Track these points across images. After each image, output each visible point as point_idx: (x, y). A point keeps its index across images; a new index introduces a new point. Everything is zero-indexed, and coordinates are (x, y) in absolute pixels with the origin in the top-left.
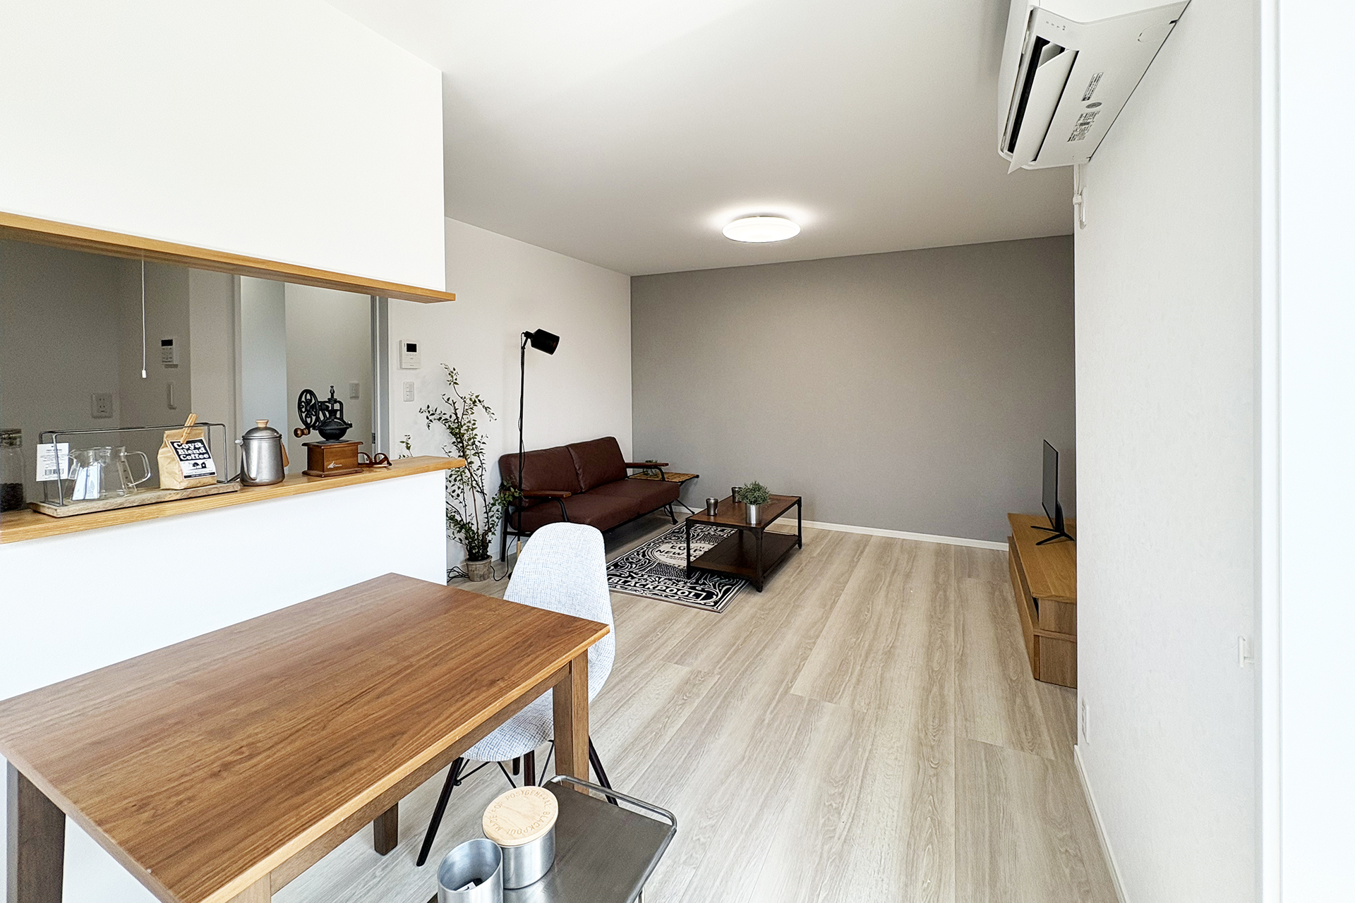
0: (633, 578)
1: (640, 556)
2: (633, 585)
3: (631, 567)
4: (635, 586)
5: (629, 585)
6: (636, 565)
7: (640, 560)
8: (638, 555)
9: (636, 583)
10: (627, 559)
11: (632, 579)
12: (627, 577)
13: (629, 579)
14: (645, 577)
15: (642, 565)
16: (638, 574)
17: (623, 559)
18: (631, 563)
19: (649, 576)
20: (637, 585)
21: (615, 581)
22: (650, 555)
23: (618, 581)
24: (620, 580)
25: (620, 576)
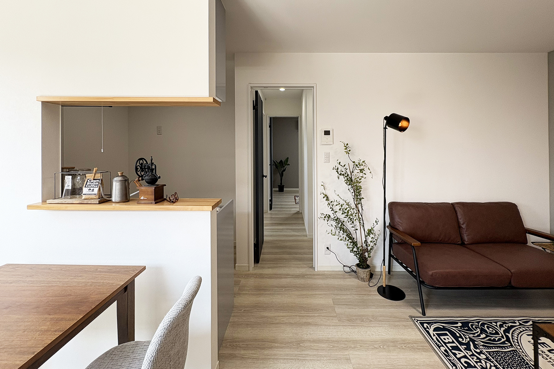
0: (468, 348)
1: (503, 329)
2: (458, 356)
3: (479, 336)
4: (459, 359)
5: (455, 354)
6: (487, 336)
7: (497, 333)
8: (501, 326)
9: (465, 357)
10: (483, 324)
11: (465, 349)
12: (461, 344)
13: (462, 348)
14: (483, 356)
15: (494, 340)
16: (476, 348)
17: (478, 322)
18: (483, 331)
19: (487, 359)
20: (463, 360)
21: (447, 341)
22: (515, 335)
23: (449, 343)
24: (453, 342)
25: (456, 338)
